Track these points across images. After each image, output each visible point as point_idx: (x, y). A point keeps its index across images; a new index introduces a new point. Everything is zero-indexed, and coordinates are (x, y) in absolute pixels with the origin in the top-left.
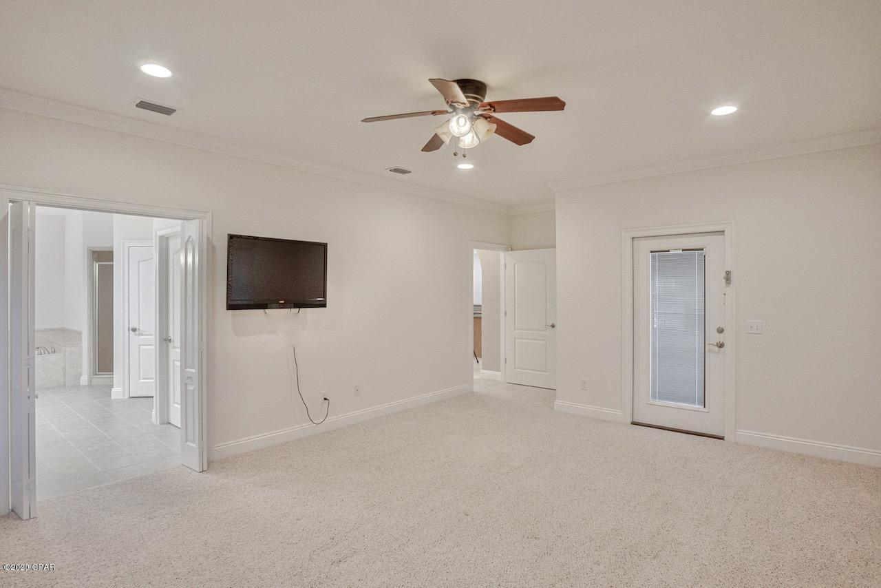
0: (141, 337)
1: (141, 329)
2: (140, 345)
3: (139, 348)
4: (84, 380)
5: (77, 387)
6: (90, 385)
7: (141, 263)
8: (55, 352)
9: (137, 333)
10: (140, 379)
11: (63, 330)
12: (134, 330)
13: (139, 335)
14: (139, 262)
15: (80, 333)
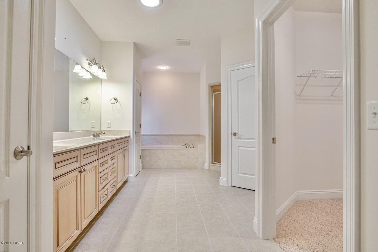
0: (239, 140)
1: (239, 133)
2: (239, 147)
3: (238, 148)
4: (206, 166)
5: (203, 169)
6: (209, 170)
7: (239, 82)
8: (193, 147)
9: (237, 137)
10: (238, 174)
11: (199, 136)
12: (235, 134)
13: (238, 138)
14: (238, 81)
15: (204, 137)
